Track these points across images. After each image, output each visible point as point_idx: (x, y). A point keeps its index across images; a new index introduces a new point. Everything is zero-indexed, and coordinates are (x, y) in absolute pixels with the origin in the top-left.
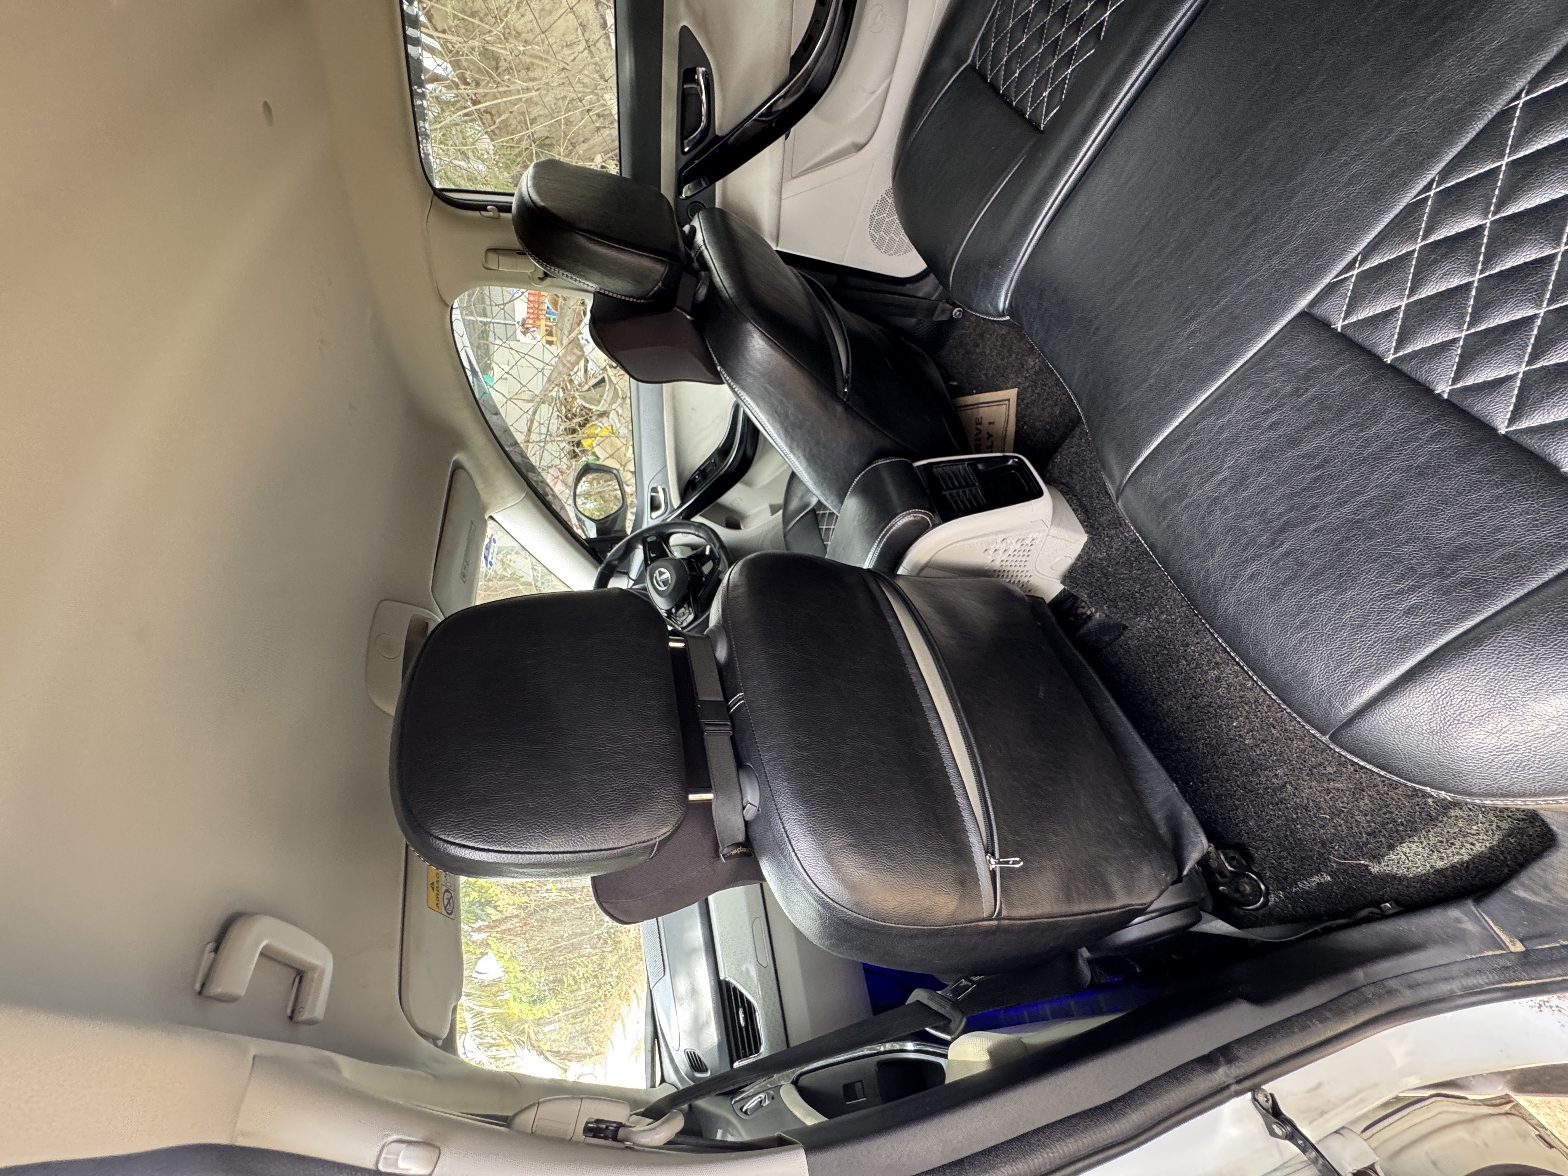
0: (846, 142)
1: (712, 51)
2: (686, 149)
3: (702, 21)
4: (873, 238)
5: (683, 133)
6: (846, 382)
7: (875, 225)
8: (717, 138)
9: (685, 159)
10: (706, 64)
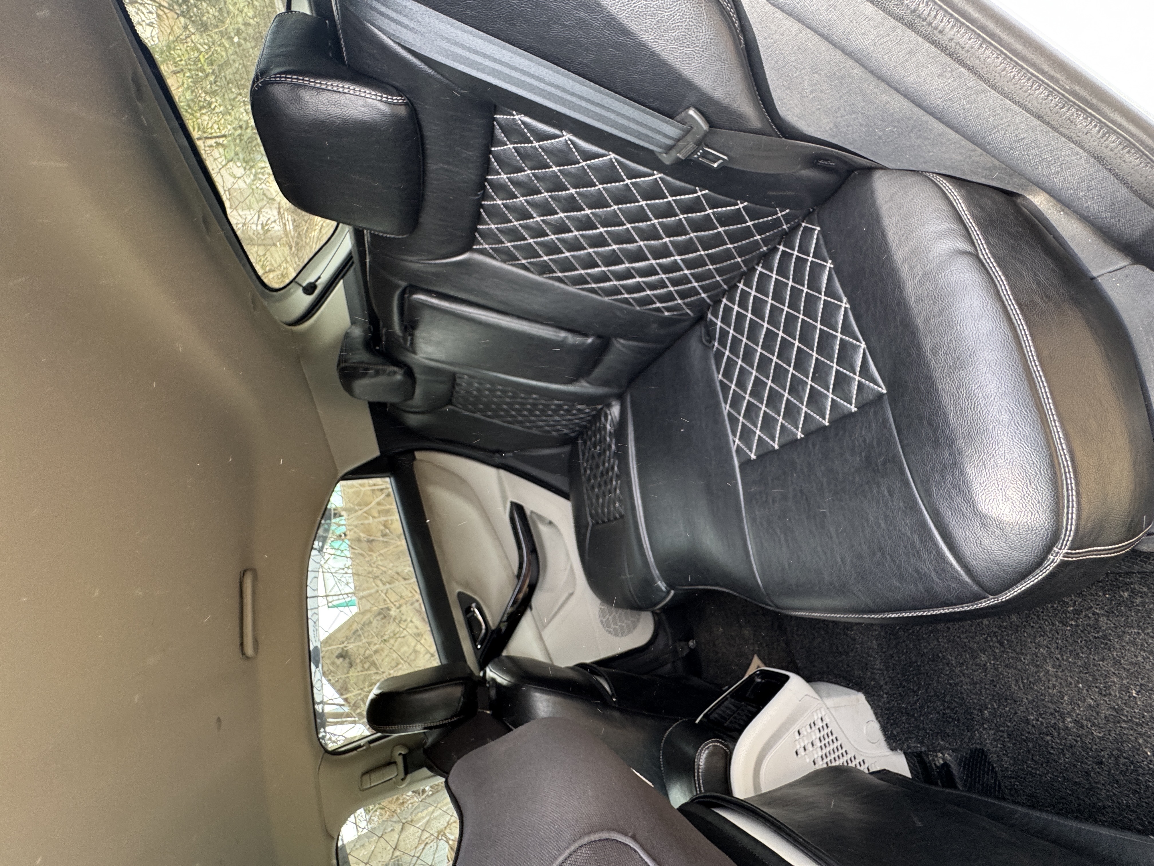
0: (565, 595)
1: (475, 593)
2: (479, 647)
3: (467, 585)
4: (610, 632)
5: (474, 639)
6: (613, 696)
7: (606, 625)
8: (493, 631)
9: (479, 653)
10: (474, 601)
